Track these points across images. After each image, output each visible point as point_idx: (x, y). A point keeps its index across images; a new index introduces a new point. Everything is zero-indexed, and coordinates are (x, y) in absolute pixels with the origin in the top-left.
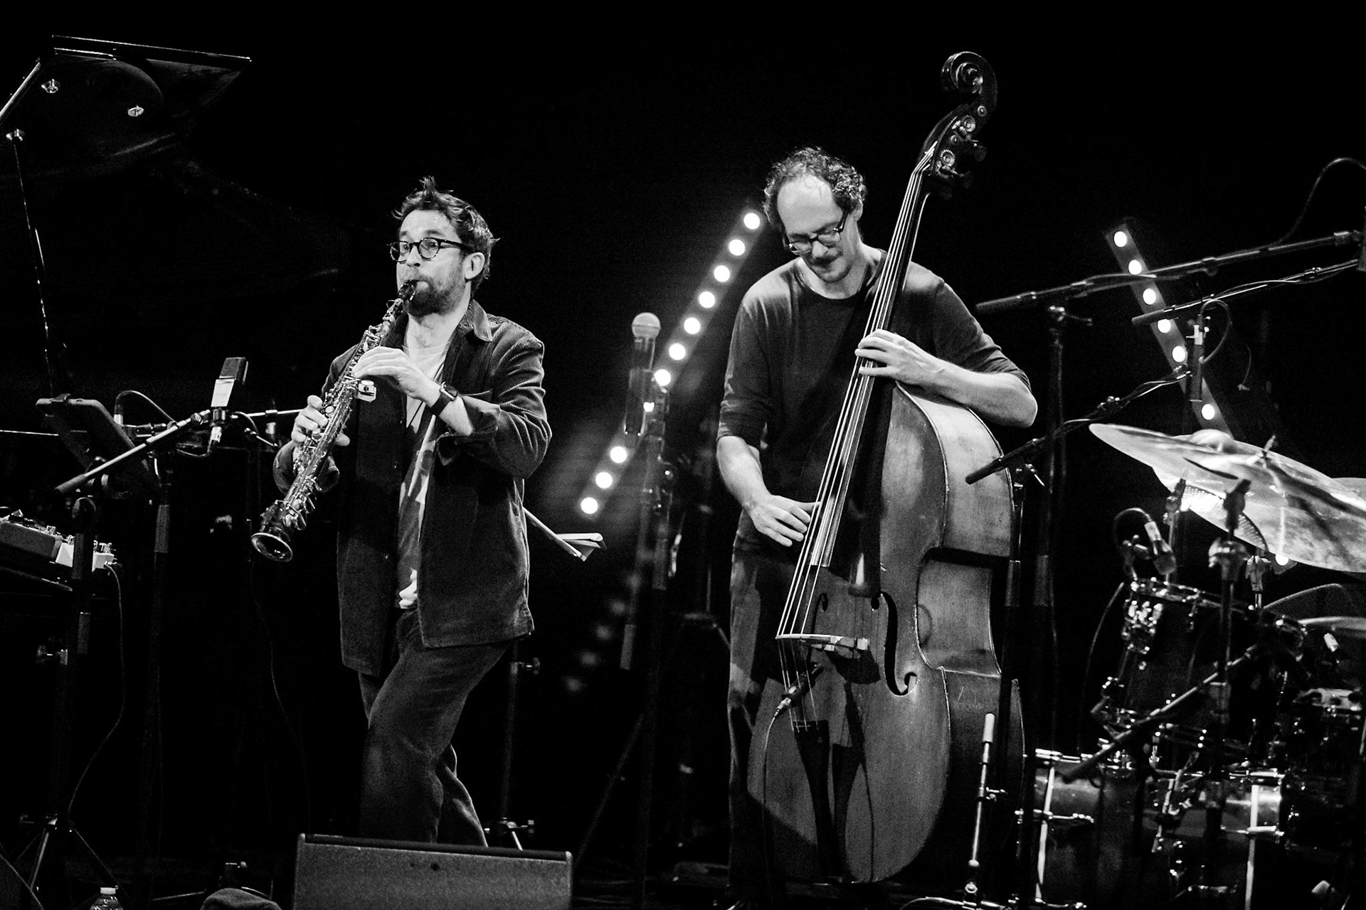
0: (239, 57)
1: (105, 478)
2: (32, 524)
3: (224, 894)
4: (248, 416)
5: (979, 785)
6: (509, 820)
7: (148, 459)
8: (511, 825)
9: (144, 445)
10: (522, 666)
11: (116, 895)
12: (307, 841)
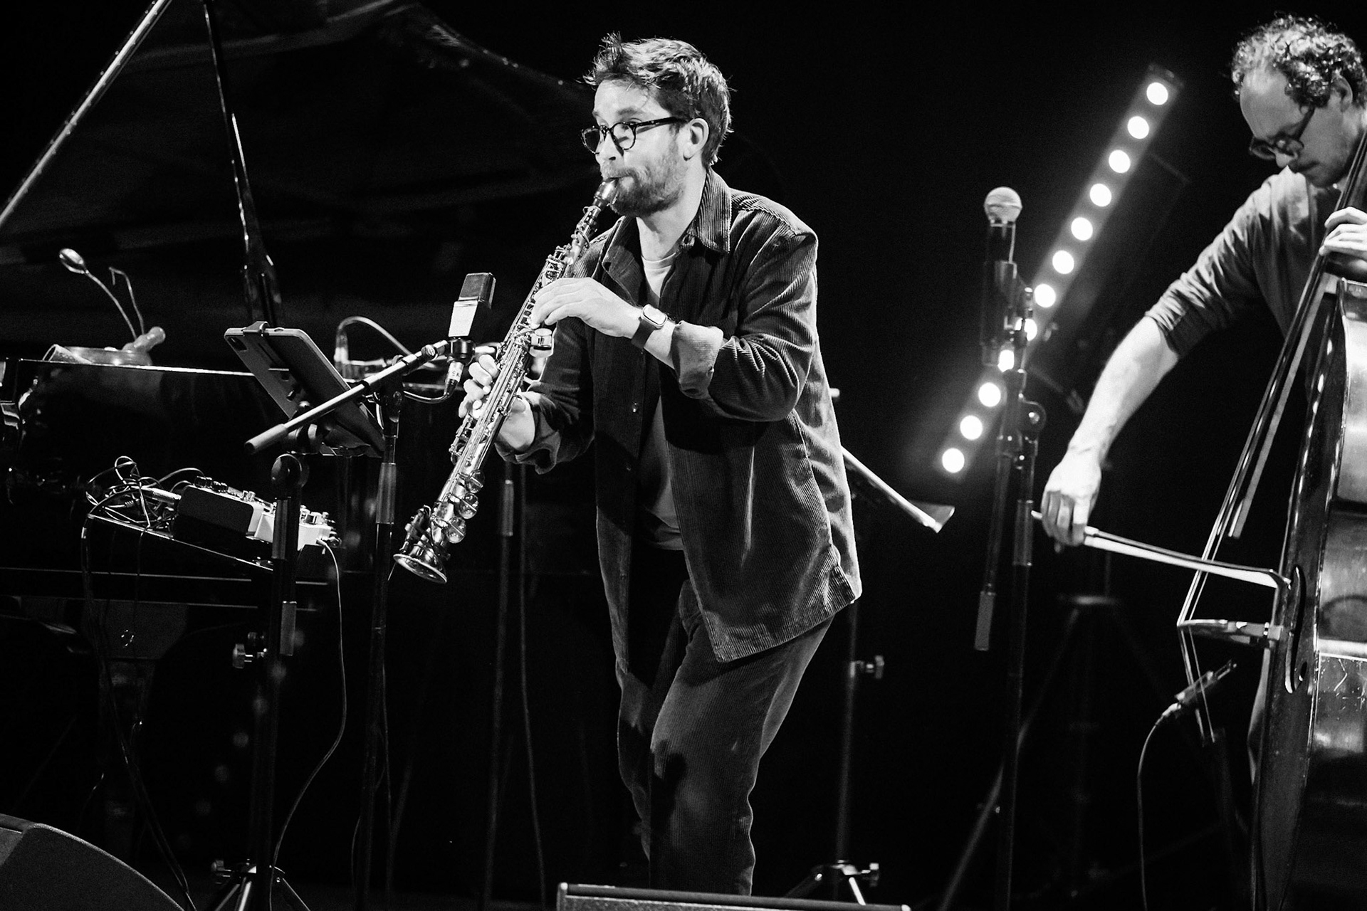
1: (312, 429)
2: (224, 488)
6: (846, 864)
7: (367, 404)
8: (849, 870)
9: (361, 387)
10: (862, 667)
12: (569, 892)
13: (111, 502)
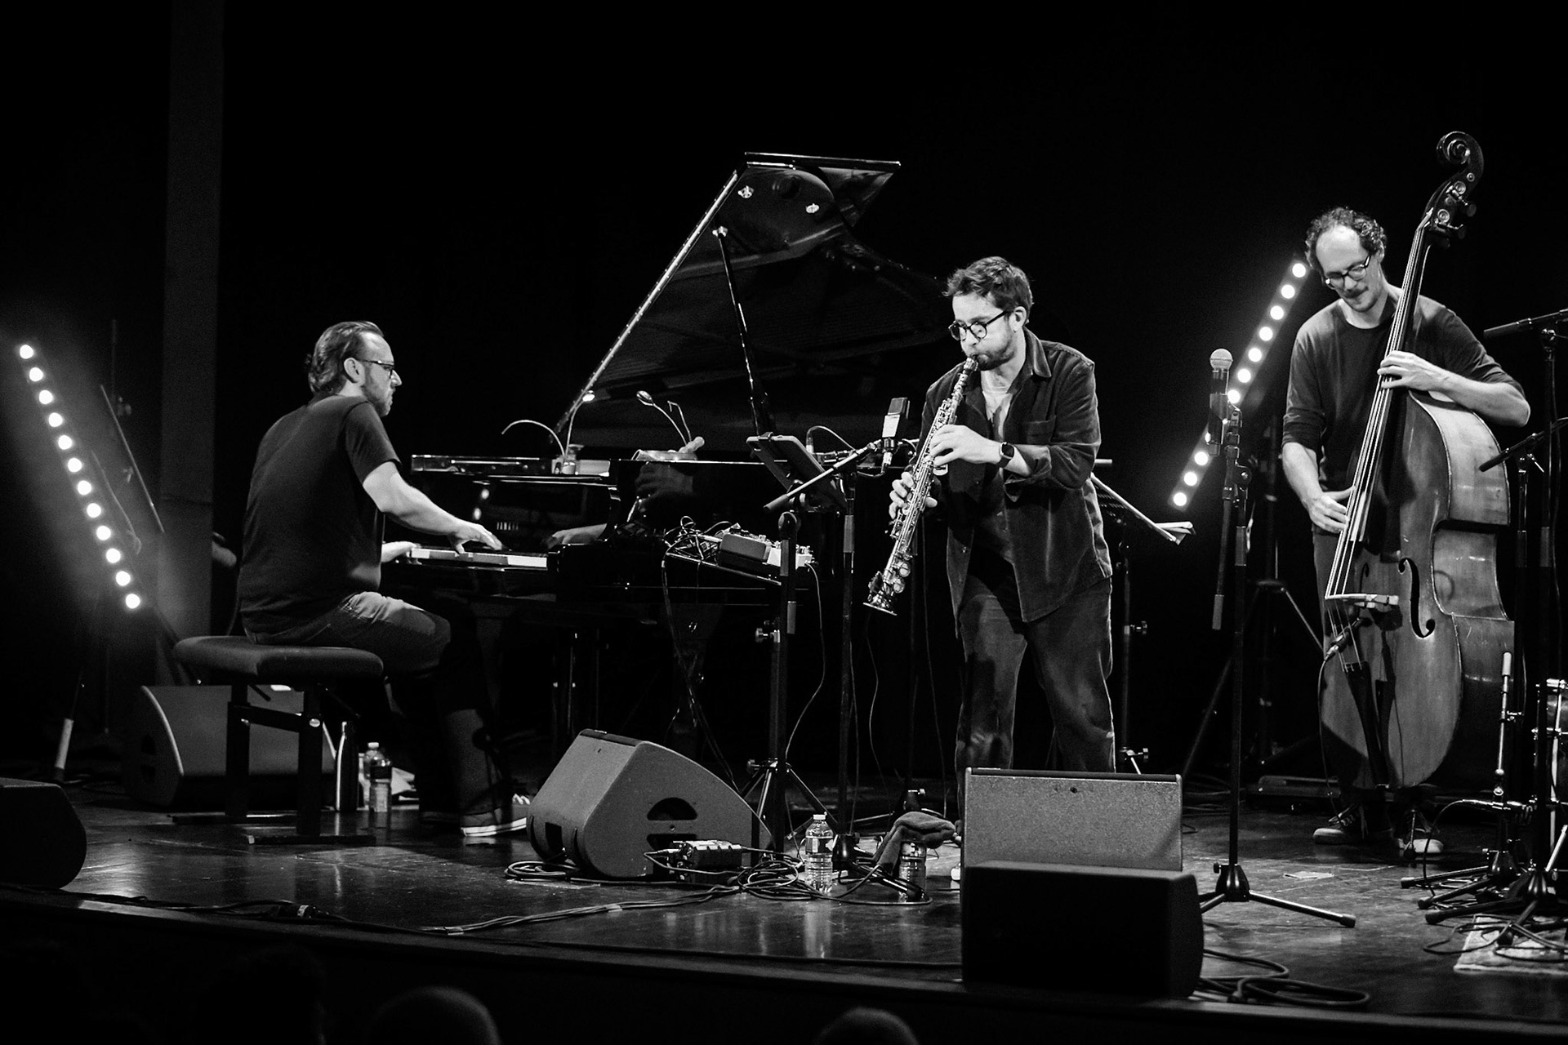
0: (890, 162)
1: (802, 497)
2: (747, 534)
3: (909, 816)
4: (910, 442)
5: (1501, 709)
6: (1128, 749)
7: (835, 481)
8: (1130, 753)
9: (831, 470)
10: (1133, 629)
11: (827, 819)
12: (973, 773)
13: (678, 545)
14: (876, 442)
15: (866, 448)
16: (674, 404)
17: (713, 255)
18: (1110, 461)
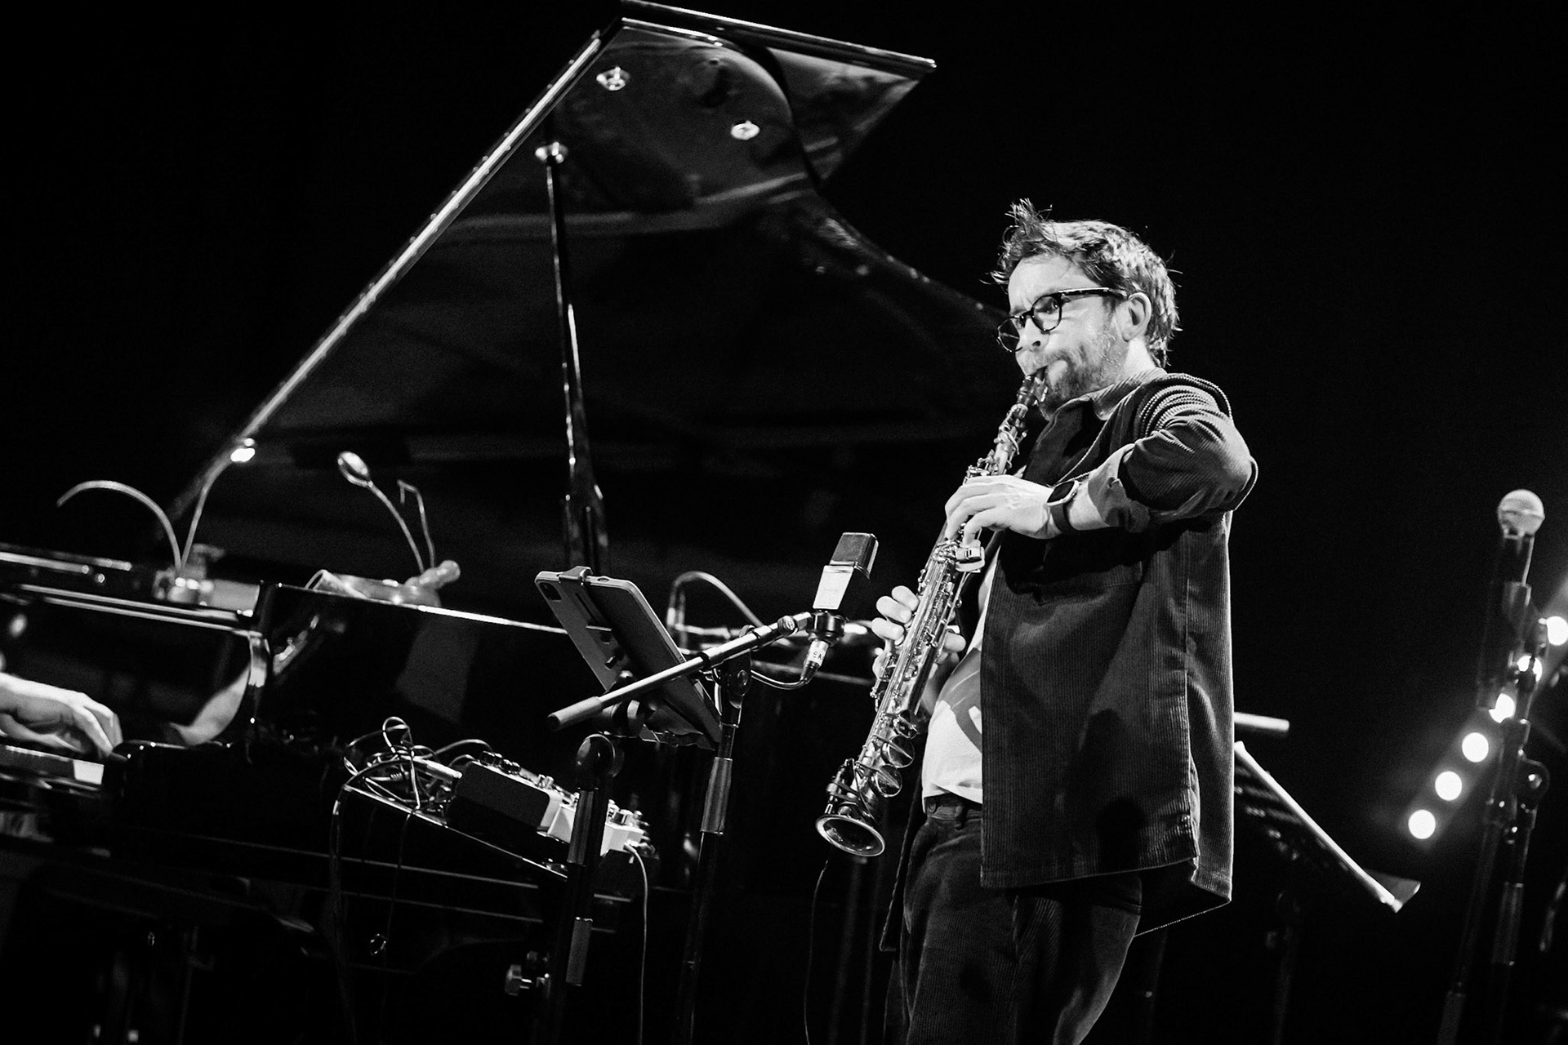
0: (915, 58)
1: (633, 706)
2: (515, 770)
7: (704, 682)
9: (699, 660)
13: (374, 772)
14: (799, 617)
15: (775, 626)
16: (410, 488)
17: (533, 201)
18: (1282, 725)
